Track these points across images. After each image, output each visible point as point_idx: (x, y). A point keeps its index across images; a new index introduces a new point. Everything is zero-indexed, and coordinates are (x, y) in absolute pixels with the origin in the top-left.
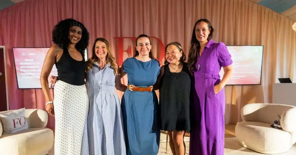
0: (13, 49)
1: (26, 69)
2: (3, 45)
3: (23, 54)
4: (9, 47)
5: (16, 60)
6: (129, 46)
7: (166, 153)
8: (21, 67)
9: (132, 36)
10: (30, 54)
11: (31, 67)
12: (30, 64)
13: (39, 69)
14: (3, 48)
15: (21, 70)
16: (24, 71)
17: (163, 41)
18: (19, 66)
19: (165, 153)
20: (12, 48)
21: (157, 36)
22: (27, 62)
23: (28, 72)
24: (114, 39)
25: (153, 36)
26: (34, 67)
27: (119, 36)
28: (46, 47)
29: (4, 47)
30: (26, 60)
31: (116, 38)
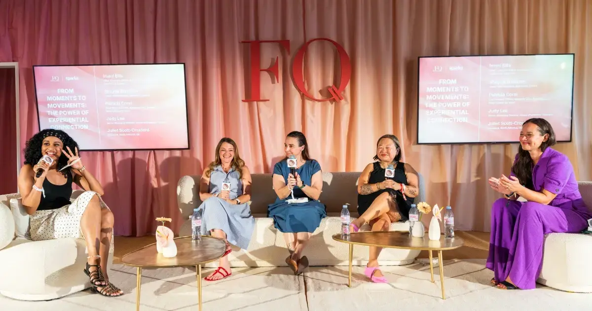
0: (35, 67)
1: (57, 109)
2: (13, 61)
3: (55, 79)
4: (25, 65)
5: (40, 93)
6: (273, 59)
7: (348, 286)
8: (48, 104)
9: (279, 38)
10: (68, 79)
11: (70, 105)
12: (67, 98)
13: (85, 109)
14: (14, 66)
15: (49, 112)
16: (55, 113)
17: (347, 48)
18: (46, 103)
19: (346, 285)
20: (33, 66)
21: (333, 38)
22: (61, 95)
23: (63, 116)
24: (242, 44)
25: (325, 37)
26: (75, 105)
27: (252, 38)
28: (101, 65)
29: (15, 64)
30: (59, 91)
31: (245, 42)
